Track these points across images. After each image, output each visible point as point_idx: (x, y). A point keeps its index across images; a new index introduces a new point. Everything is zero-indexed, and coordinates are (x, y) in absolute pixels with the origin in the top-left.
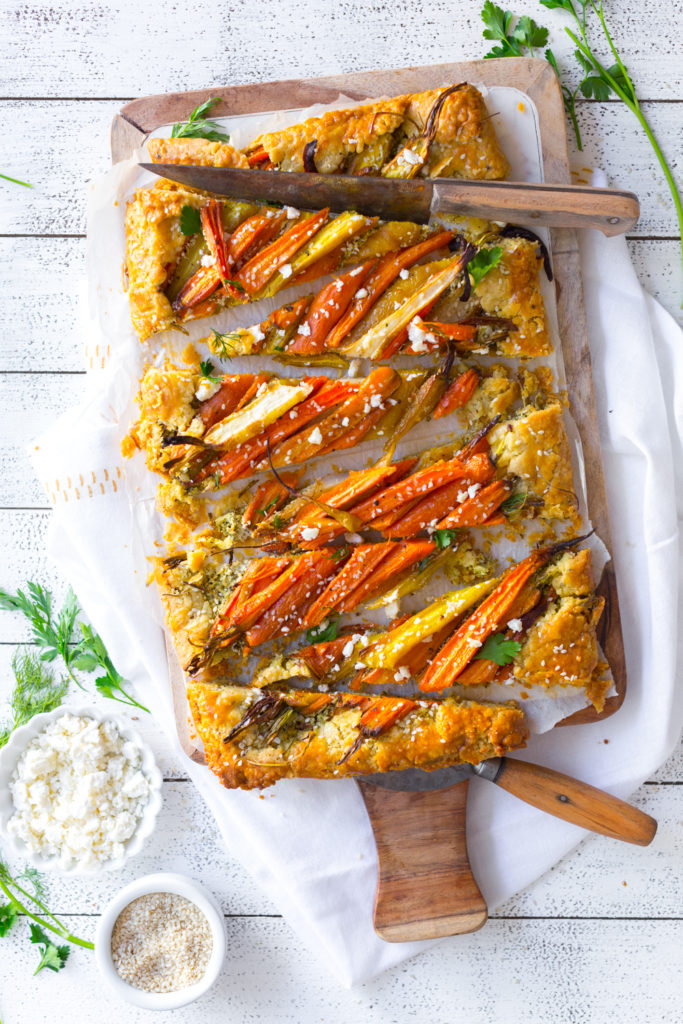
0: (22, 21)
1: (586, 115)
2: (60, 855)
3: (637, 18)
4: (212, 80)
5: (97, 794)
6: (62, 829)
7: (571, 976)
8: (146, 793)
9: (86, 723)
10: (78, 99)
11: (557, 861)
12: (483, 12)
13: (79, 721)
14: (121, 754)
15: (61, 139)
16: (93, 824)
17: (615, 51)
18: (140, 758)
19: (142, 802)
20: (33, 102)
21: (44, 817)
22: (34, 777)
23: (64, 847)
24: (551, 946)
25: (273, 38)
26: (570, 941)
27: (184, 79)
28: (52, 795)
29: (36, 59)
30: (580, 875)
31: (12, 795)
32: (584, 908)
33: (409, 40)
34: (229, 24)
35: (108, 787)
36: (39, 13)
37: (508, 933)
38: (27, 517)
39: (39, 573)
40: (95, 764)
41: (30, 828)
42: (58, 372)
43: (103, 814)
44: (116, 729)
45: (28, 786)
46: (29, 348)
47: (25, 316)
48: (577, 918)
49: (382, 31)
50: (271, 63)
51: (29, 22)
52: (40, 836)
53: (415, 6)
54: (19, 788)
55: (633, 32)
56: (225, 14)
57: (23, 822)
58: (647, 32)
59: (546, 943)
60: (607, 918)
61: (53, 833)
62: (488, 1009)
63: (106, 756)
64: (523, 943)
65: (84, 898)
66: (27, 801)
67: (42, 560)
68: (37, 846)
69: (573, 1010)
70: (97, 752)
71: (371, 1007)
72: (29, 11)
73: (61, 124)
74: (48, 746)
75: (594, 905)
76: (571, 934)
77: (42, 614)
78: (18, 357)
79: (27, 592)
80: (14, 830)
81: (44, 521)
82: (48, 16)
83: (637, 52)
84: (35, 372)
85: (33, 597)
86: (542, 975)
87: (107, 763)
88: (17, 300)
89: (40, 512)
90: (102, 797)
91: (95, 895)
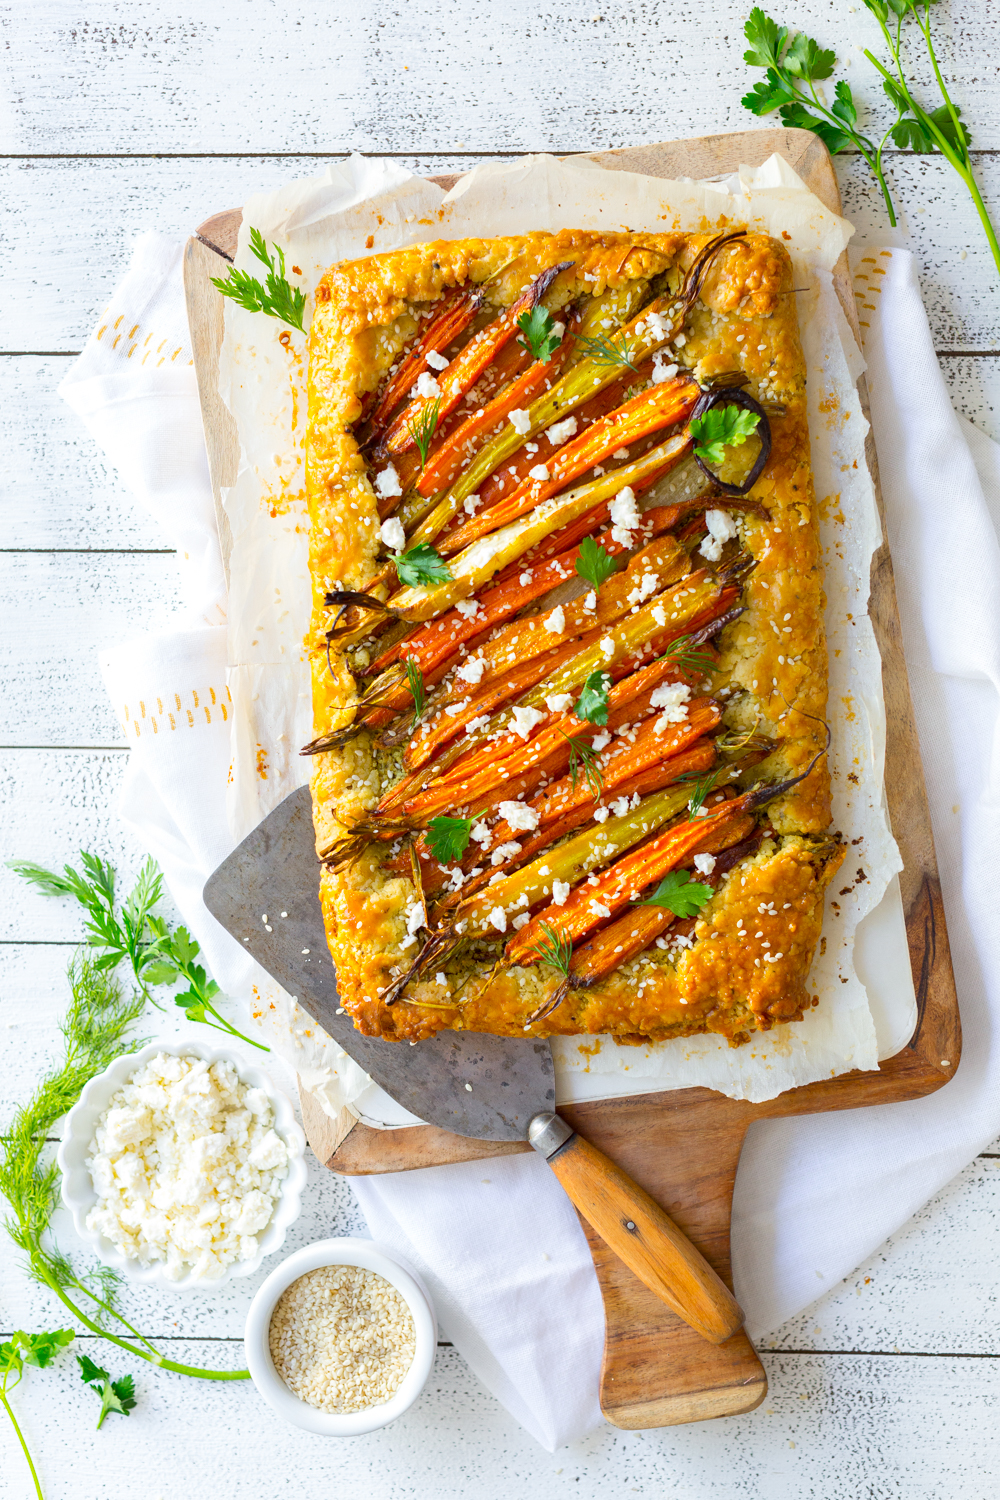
0: (80, 44)
1: (898, 173)
2: (166, 1260)
3: (975, 30)
4: (353, 127)
5: (212, 1167)
6: (166, 1221)
7: (871, 1438)
8: (283, 1160)
9: (189, 1065)
10: (159, 156)
11: (853, 1269)
12: (747, 23)
13: (179, 1064)
14: (244, 1108)
15: (136, 214)
16: (210, 1211)
17: (942, 80)
18: (272, 1112)
19: (279, 1174)
20: (94, 161)
21: (139, 1205)
22: (121, 1148)
23: (171, 1248)
24: (843, 1394)
25: (441, 65)
26: (870, 1388)
27: (313, 126)
28: (148, 1172)
29: (101, 99)
30: (886, 1290)
31: (90, 1176)
32: (891, 1338)
33: (639, 66)
34: (377, 45)
35: (228, 1157)
36: (104, 33)
37: (779, 1374)
38: (82, 760)
39: (99, 841)
40: (206, 1124)
41: (120, 1222)
42: (129, 551)
43: (223, 1196)
44: (234, 1071)
45: (113, 1162)
46: (89, 516)
47: (82, 470)
48: (881, 1353)
49: (599, 53)
50: (438, 101)
51: (90, 45)
52: (136, 1233)
53: (649, 16)
54: (100, 1166)
55: (969, 52)
56: (372, 32)
57: (110, 1213)
58: (988, 52)
59: (835, 1390)
60: (926, 1354)
61: (153, 1228)
62: (749, 1485)
63: (222, 1111)
64: (801, 1389)
65: (162, 1313)
66: (112, 1184)
67: (103, 823)
68: (132, 1248)
69: (875, 1489)
70: (209, 1106)
71: (577, 1479)
72: (90, 29)
73: (135, 192)
74: (137, 1102)
75: (905, 1334)
76: (872, 1378)
77: (103, 900)
78: (71, 529)
79: (80, 869)
80: (97, 1227)
81: (107, 766)
82: (117, 37)
83: (974, 80)
84: (96, 551)
85: (90, 875)
86: (829, 1437)
87: (224, 1122)
88: (71, 446)
89: (100, 753)
90: (220, 1171)
91: (177, 1309)
